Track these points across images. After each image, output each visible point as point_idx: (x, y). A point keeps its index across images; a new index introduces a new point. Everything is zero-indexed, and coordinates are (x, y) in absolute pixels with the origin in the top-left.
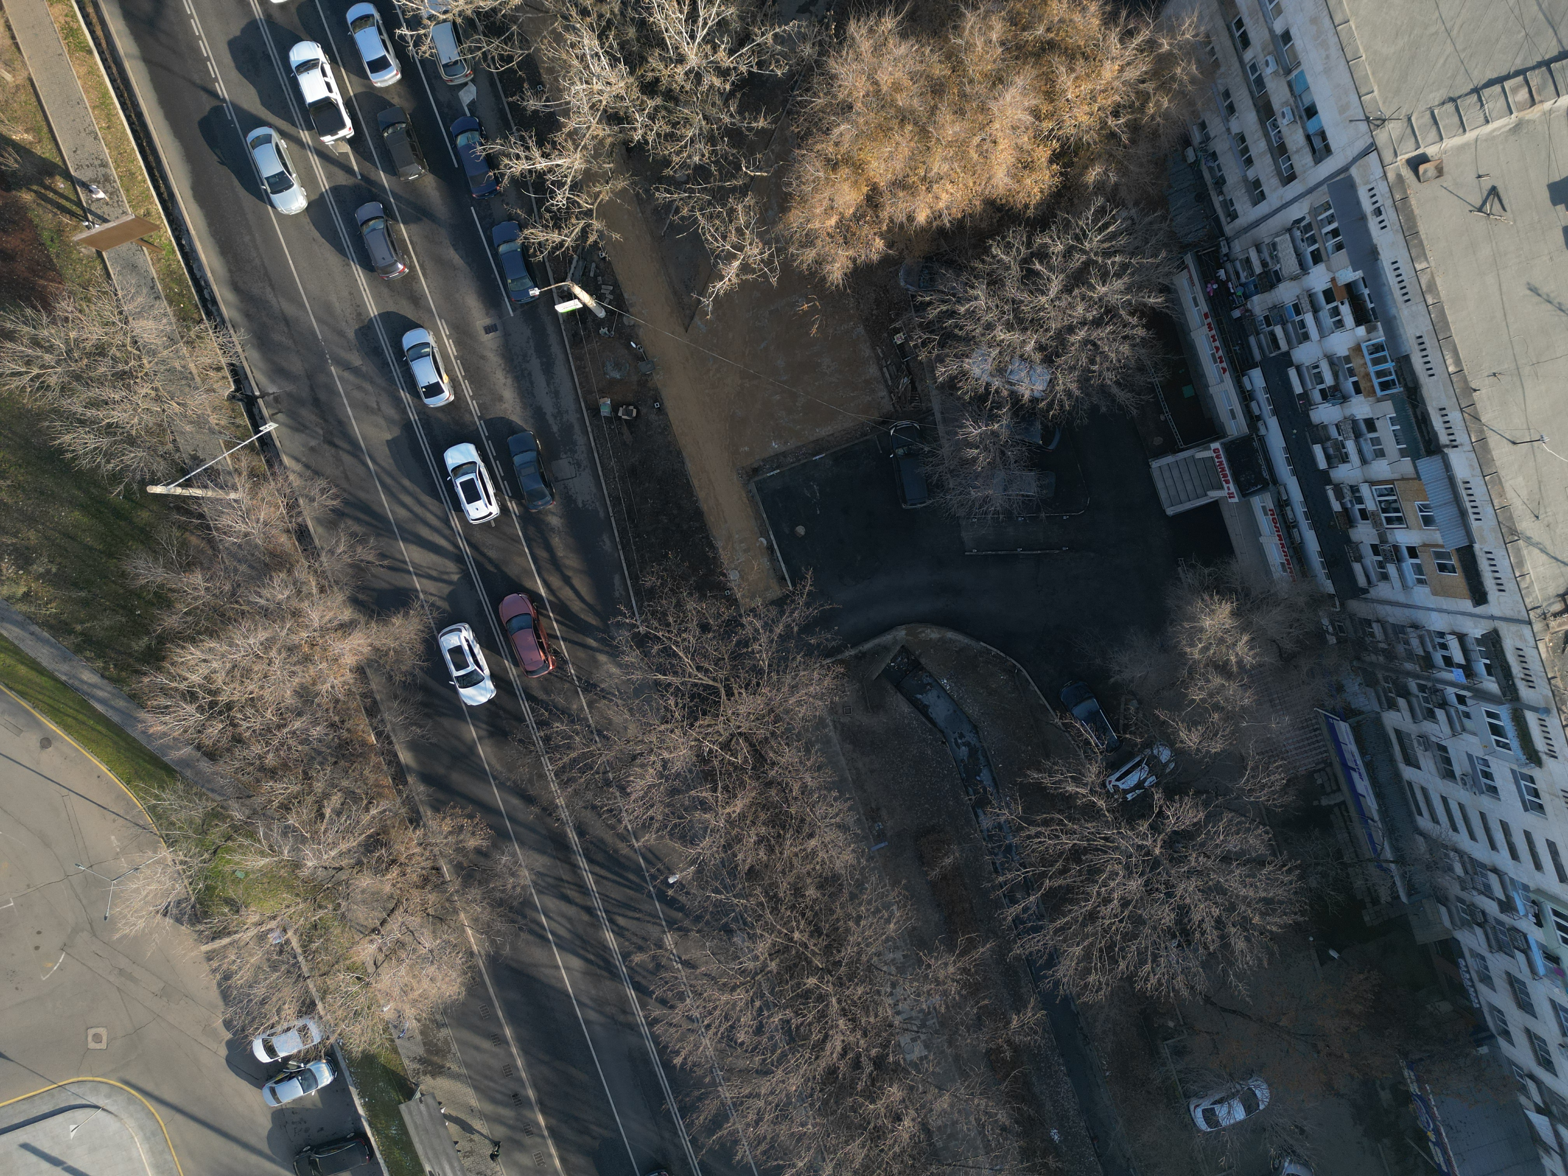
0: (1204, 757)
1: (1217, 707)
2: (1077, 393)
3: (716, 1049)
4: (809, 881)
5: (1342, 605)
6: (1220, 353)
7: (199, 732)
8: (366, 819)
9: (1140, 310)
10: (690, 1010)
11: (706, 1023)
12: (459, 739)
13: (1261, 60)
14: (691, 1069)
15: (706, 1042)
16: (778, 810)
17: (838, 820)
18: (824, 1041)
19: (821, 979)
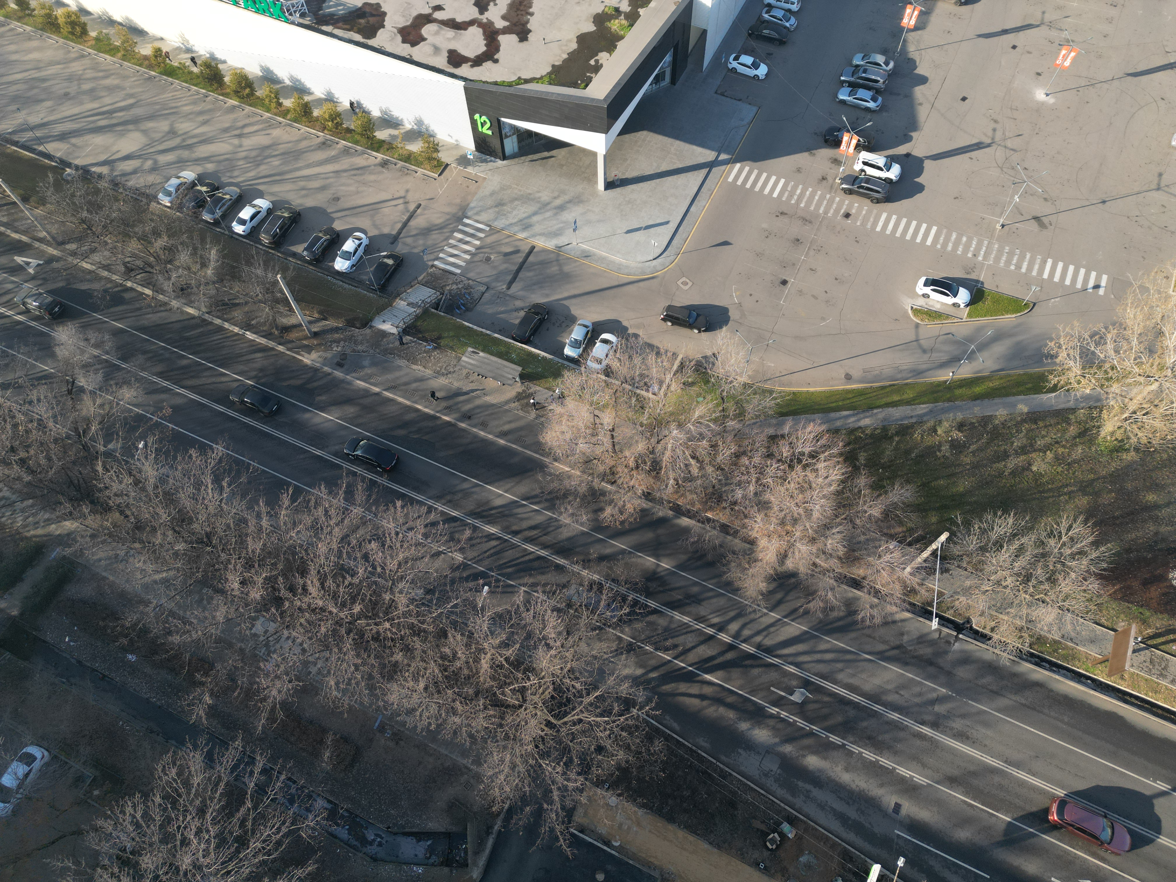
3: (382, 526)
4: (406, 661)
7: (791, 443)
8: (671, 475)
10: (415, 533)
11: (401, 535)
12: (669, 555)
14: (388, 505)
15: (391, 525)
16: (459, 683)
17: (418, 713)
18: (322, 585)
19: (352, 615)
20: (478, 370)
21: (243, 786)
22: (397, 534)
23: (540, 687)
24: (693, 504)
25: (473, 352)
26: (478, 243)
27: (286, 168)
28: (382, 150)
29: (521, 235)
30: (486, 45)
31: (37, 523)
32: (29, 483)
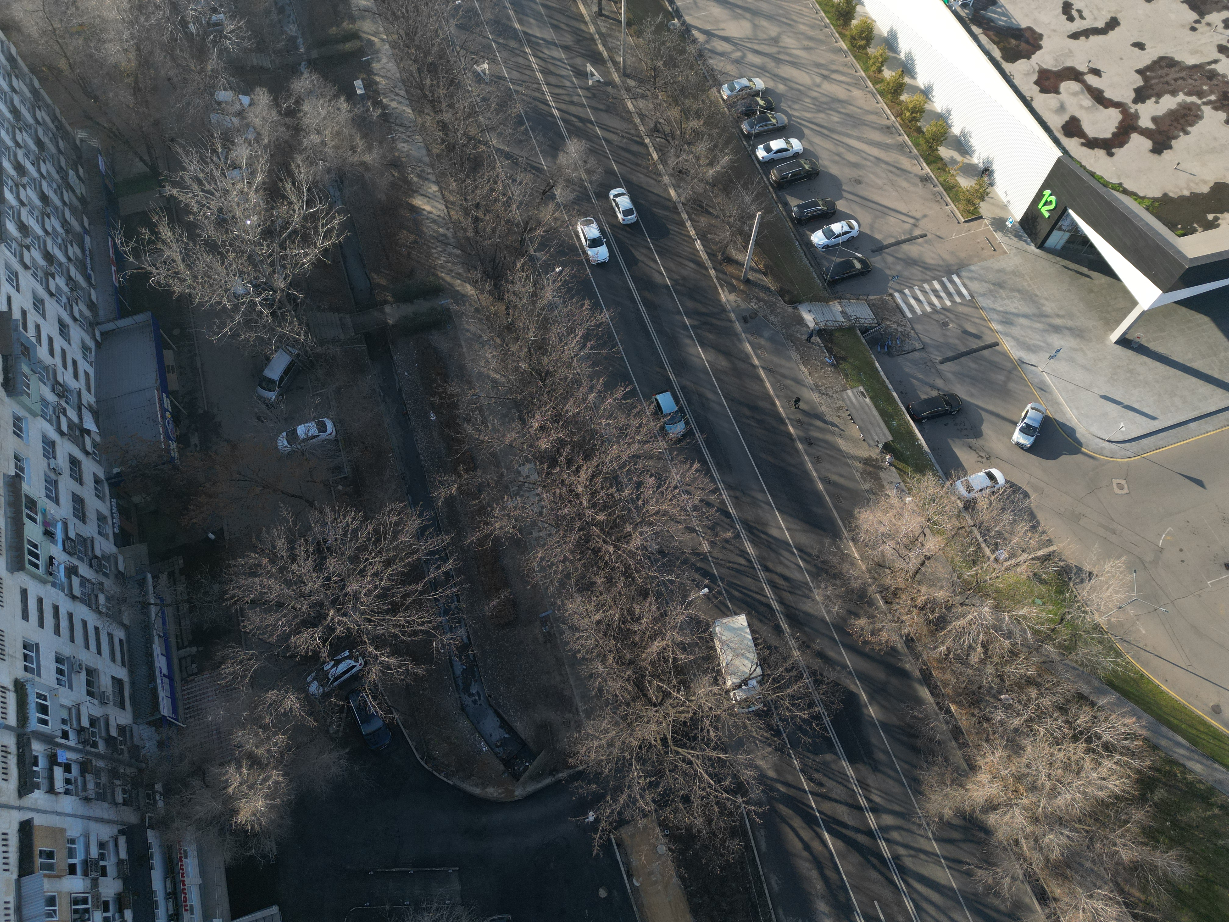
0: (283, 686)
1: (265, 728)
3: (670, 472)
4: (601, 588)
7: (1095, 717)
8: (949, 643)
10: (689, 499)
11: (677, 491)
12: (883, 707)
14: (687, 460)
15: (677, 478)
16: (625, 642)
17: (578, 635)
18: (593, 477)
19: (594, 519)
20: (854, 412)
21: (426, 571)
22: (676, 487)
23: (682, 706)
24: (946, 685)
25: (862, 393)
26: (948, 303)
27: (839, 128)
28: (933, 166)
29: (995, 326)
30: (1114, 134)
31: (451, 271)
32: (468, 238)
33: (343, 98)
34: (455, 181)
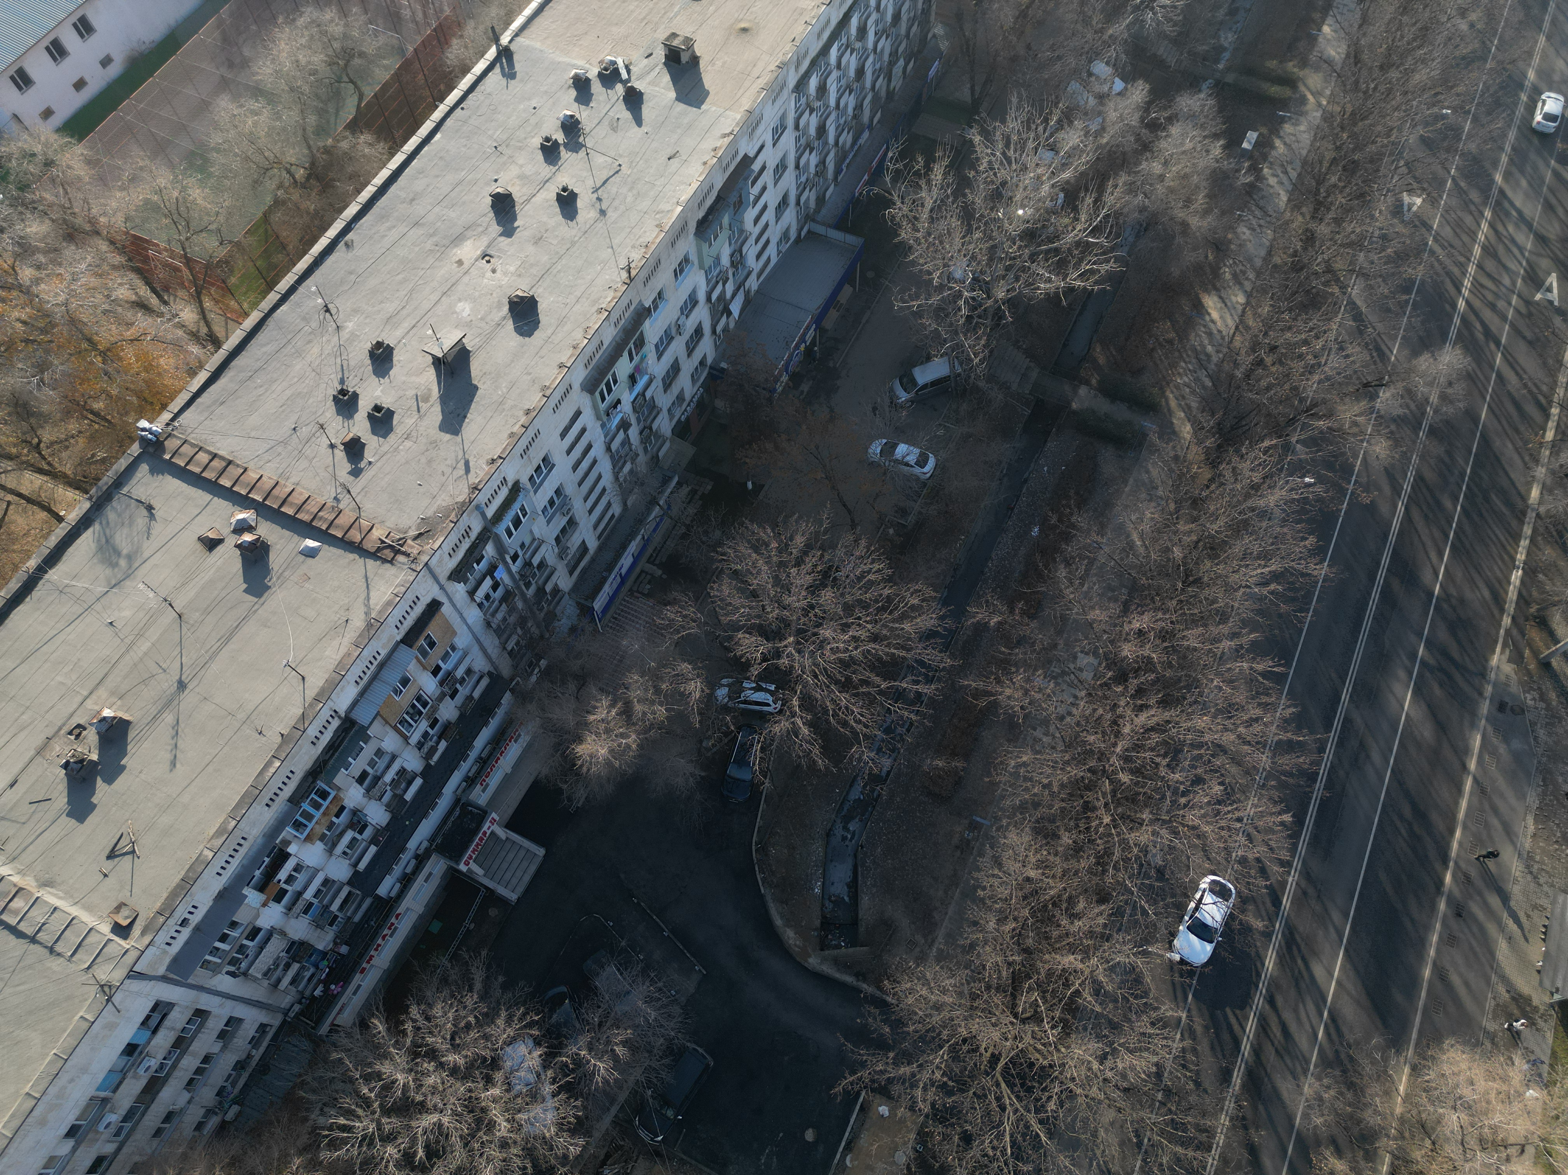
0: (699, 668)
1: (657, 691)
2: (503, 1014)
3: (1247, 798)
4: (1060, 849)
5: (512, 680)
6: (386, 932)
9: (396, 1029)
10: (1245, 846)
11: (1238, 825)
13: (107, 1134)
14: (1281, 802)
15: (1250, 811)
16: (1039, 925)
17: (996, 872)
18: (1152, 729)
19: (1115, 772)
23: (1044, 1045)
31: (1183, 397)
32: (1232, 377)
33: (1222, 142)
34: (1271, 305)
